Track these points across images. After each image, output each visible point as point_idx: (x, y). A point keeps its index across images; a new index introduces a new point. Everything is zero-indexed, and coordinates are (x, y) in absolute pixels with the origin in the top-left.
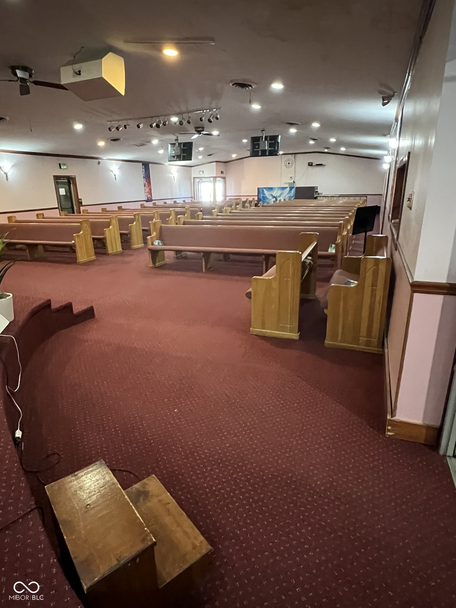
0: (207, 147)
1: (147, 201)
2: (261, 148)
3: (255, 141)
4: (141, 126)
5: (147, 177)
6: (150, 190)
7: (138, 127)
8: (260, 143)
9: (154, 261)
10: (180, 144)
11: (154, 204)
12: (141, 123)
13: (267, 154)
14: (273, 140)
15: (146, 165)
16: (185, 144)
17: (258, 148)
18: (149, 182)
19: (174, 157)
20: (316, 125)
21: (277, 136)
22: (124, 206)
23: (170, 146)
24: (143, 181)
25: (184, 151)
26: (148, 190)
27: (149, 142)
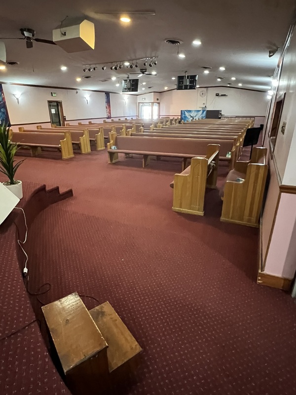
0: (148, 82)
1: (107, 118)
2: (184, 84)
3: (181, 79)
4: (105, 68)
5: (108, 102)
6: (110, 110)
7: (103, 69)
8: (184, 80)
9: (111, 160)
10: (130, 80)
11: (112, 120)
12: (104, 67)
13: (188, 88)
14: (193, 78)
15: (107, 94)
16: (133, 80)
17: (183, 84)
18: (109, 106)
19: (126, 89)
20: (222, 69)
21: (196, 76)
22: (93, 121)
23: (123, 81)
24: (105, 105)
25: (132, 85)
26: (108, 110)
27: (110, 78)
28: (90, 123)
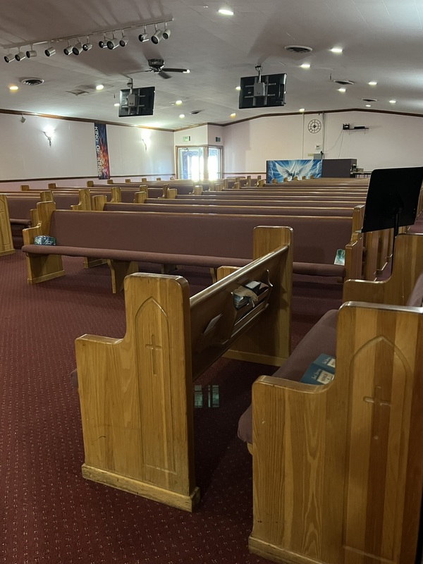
1: (100, 178)
2: (256, 95)
3: (247, 83)
4: (52, 52)
5: (103, 143)
6: (107, 161)
8: (255, 86)
9: (36, 271)
10: (134, 90)
11: (110, 182)
12: (51, 48)
13: (266, 103)
14: (275, 83)
15: (101, 126)
16: (143, 90)
17: (252, 94)
18: (106, 151)
19: (127, 109)
20: (337, 50)
21: (282, 75)
23: (121, 92)
24: (93, 148)
25: (139, 101)
26: (102, 161)
27: (93, 87)
28: (52, 186)
